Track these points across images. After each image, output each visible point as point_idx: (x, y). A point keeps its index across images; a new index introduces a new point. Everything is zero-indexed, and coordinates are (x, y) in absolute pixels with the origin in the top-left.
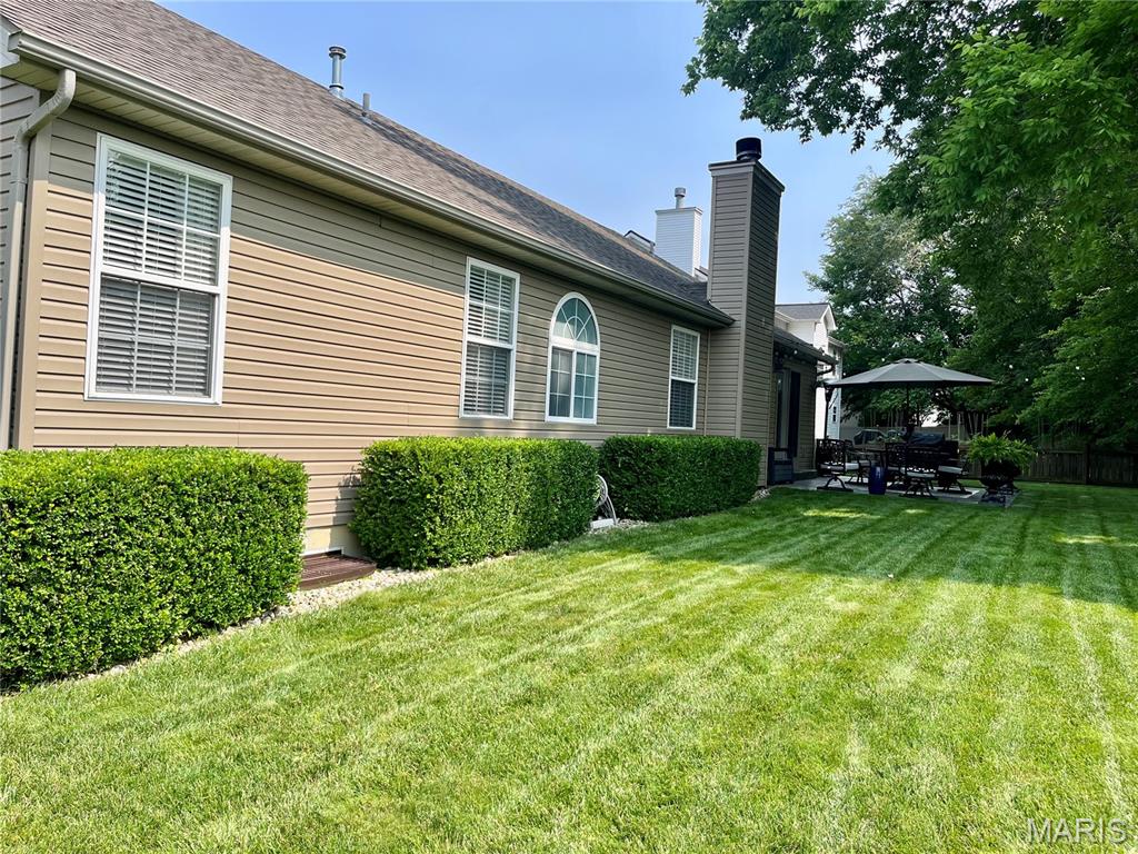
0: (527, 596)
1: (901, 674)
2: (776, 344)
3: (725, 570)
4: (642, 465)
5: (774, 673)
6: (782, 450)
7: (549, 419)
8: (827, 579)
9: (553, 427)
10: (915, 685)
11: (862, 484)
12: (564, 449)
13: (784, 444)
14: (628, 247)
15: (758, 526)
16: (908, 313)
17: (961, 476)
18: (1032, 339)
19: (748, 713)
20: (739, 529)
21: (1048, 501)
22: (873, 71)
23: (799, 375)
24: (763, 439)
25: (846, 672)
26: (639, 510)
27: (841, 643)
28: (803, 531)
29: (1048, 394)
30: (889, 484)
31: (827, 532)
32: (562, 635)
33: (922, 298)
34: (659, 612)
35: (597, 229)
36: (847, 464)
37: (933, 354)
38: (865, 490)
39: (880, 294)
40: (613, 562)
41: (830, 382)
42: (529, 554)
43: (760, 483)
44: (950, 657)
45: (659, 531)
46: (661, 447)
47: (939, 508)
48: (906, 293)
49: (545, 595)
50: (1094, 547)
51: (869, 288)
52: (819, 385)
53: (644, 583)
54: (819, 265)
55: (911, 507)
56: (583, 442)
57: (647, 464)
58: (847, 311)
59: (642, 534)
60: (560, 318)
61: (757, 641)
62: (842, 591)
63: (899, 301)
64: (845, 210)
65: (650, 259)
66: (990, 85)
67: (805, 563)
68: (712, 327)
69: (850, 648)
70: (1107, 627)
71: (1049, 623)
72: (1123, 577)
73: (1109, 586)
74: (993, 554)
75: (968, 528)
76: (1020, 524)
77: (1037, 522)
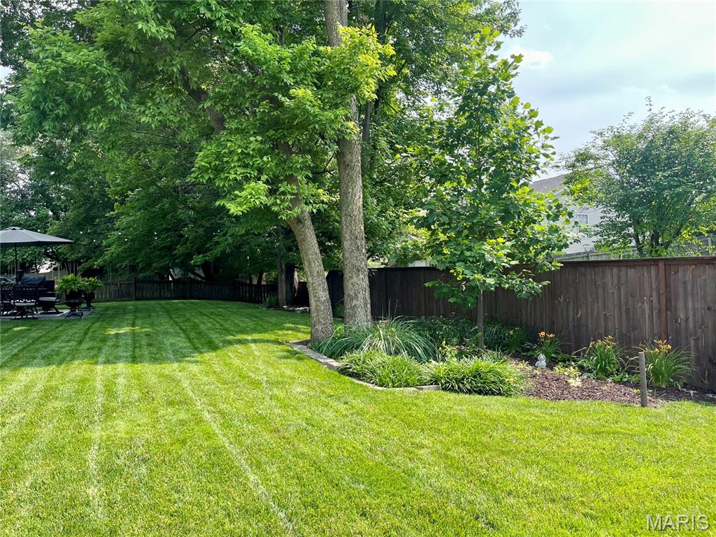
16: (23, 196)
18: (103, 216)
21: (109, 312)
29: (113, 249)
30: (5, 313)
33: (33, 187)
37: (38, 225)
39: (1, 181)
47: (37, 324)
48: (21, 182)
50: (124, 334)
55: (18, 326)
63: (16, 188)
70: (116, 376)
71: (83, 381)
72: (135, 347)
73: (125, 354)
74: (63, 347)
75: (52, 335)
76: (87, 327)
77: (97, 324)
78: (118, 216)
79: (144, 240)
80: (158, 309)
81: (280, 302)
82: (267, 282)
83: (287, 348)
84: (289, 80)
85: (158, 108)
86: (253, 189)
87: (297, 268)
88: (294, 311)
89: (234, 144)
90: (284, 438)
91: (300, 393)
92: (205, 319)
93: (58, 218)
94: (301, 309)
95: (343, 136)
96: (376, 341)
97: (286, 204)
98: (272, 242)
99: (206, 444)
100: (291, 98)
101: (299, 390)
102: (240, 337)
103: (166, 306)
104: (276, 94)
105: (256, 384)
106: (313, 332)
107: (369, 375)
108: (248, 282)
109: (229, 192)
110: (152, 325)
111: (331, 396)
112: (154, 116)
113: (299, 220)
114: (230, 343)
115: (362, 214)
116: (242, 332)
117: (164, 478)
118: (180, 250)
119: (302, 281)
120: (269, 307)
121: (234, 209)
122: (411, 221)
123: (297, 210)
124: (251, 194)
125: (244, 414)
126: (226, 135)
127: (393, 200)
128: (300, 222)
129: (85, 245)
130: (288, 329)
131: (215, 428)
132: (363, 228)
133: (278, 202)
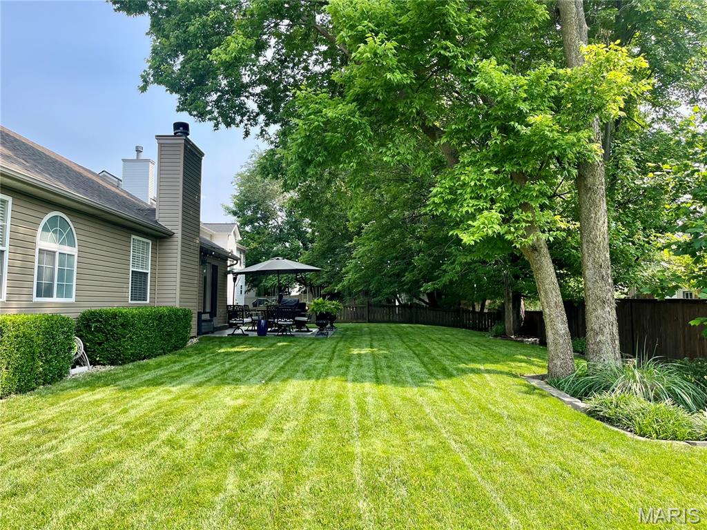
0: (16, 426)
1: (262, 434)
2: (202, 249)
3: (163, 391)
4: (109, 328)
5: (189, 447)
6: (208, 313)
7: (36, 299)
8: (227, 388)
9: (40, 305)
10: (268, 440)
11: (255, 330)
12: (47, 320)
13: (208, 309)
14: (100, 182)
15: (189, 361)
16: (281, 231)
17: (305, 322)
18: (342, 247)
19: (170, 474)
20: (177, 364)
21: (349, 333)
22: (253, 95)
23: (217, 267)
24: (194, 307)
25: (230, 440)
26: (107, 358)
27: (231, 423)
28: (216, 361)
29: (350, 276)
30: (269, 329)
31: (231, 360)
32: (43, 448)
33: (288, 222)
34: (116, 423)
35: (77, 169)
36: (245, 319)
37: (292, 255)
38: (255, 334)
39: (265, 219)
40: (85, 395)
41: (235, 271)
42: (19, 396)
43: (192, 335)
44: (288, 421)
45: (121, 371)
46: (124, 316)
47: (294, 341)
48: (280, 219)
49: (31, 423)
50: (366, 355)
51: (259, 216)
52: (229, 272)
53: (106, 406)
54: (230, 200)
55: (280, 342)
56: (63, 315)
57: (114, 327)
58: (248, 228)
59: (109, 374)
60: (45, 229)
61: (179, 431)
62: (235, 394)
63: (276, 224)
64: (244, 169)
65: (117, 191)
66: (310, 114)
67: (215, 381)
68: (159, 237)
69: (235, 425)
70: (365, 395)
71: (339, 396)
72: (376, 369)
73: (369, 374)
74: (318, 363)
75: (308, 351)
76: (333, 346)
77: (341, 344)
78: (354, 247)
79: (376, 268)
80: (390, 332)
81: (507, 331)
82: (489, 309)
83: (523, 382)
84: (524, 107)
85: (397, 149)
86: (486, 218)
87: (524, 296)
88: (522, 341)
89: (469, 177)
90: (538, 481)
91: (547, 433)
92: (435, 345)
93: (306, 249)
94: (530, 340)
95: (585, 159)
96: (631, 383)
97: (520, 232)
98: (499, 271)
99: (458, 475)
100: (527, 125)
101: (545, 429)
102: (472, 366)
103: (396, 329)
104: (512, 123)
105: (497, 418)
106: (550, 366)
107: (625, 421)
108: (471, 309)
109: (461, 222)
110: (388, 347)
111: (584, 441)
112: (393, 156)
113: (534, 248)
114: (464, 371)
115: (607, 240)
116: (473, 360)
117: (423, 503)
118: (408, 277)
119: (527, 310)
120: (496, 336)
121: (467, 239)
122: (668, 246)
123: (532, 238)
124: (484, 223)
125: (492, 448)
126: (460, 168)
127: (642, 223)
128: (536, 250)
129: (327, 272)
130: (521, 361)
131: (464, 459)
132: (608, 256)
133: (512, 229)
